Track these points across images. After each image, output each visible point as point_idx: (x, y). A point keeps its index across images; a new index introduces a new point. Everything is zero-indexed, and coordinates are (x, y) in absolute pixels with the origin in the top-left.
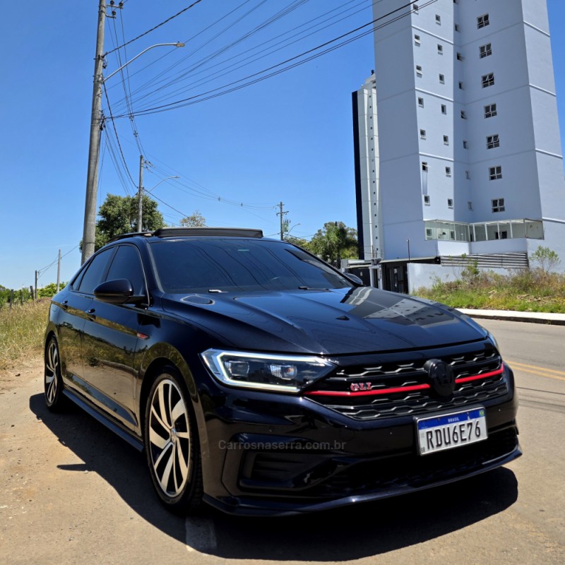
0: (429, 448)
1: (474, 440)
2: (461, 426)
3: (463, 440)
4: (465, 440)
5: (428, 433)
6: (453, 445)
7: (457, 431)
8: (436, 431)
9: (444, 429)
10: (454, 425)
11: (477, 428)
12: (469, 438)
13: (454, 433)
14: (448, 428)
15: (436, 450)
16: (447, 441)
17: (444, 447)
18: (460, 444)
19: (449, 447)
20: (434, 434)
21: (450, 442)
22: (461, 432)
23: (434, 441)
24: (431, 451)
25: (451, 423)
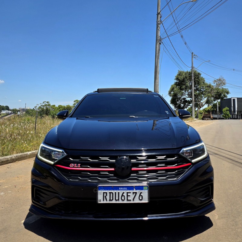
0: (104, 200)
1: (137, 201)
2: (127, 193)
3: (128, 200)
4: (130, 200)
5: (104, 193)
6: (120, 202)
7: (125, 195)
8: (110, 193)
9: (115, 193)
10: (123, 191)
11: (140, 195)
12: (133, 200)
13: (122, 195)
14: (119, 193)
15: (108, 202)
16: (117, 199)
17: (114, 202)
18: (125, 202)
19: (117, 202)
20: (108, 194)
21: (118, 200)
22: (128, 196)
23: (108, 197)
24: (105, 202)
25: (121, 190)
